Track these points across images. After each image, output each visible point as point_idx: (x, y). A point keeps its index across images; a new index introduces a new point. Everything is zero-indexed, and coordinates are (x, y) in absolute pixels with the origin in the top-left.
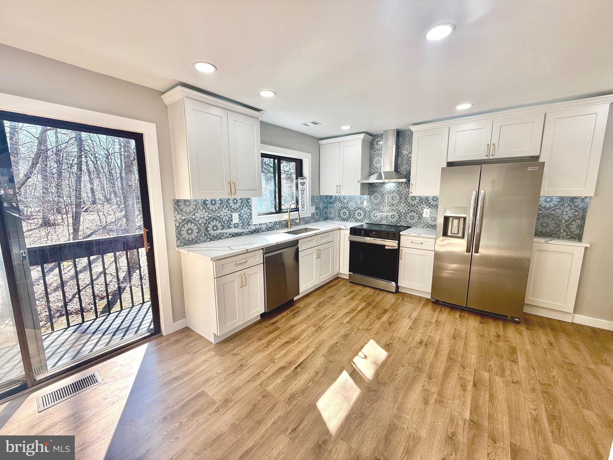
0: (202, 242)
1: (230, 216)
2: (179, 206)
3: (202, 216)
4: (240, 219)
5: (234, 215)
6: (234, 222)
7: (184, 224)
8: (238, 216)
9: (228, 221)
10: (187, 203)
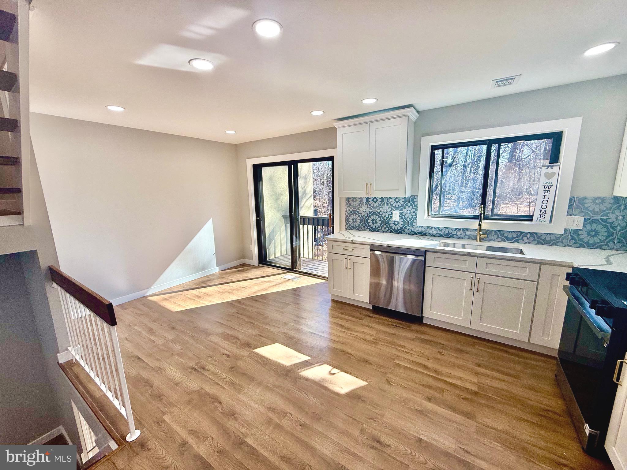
0: (363, 230)
1: (390, 213)
2: (349, 201)
3: (364, 210)
4: (402, 218)
5: (394, 212)
6: (394, 219)
7: (351, 215)
8: (399, 214)
9: (387, 218)
10: (355, 200)
